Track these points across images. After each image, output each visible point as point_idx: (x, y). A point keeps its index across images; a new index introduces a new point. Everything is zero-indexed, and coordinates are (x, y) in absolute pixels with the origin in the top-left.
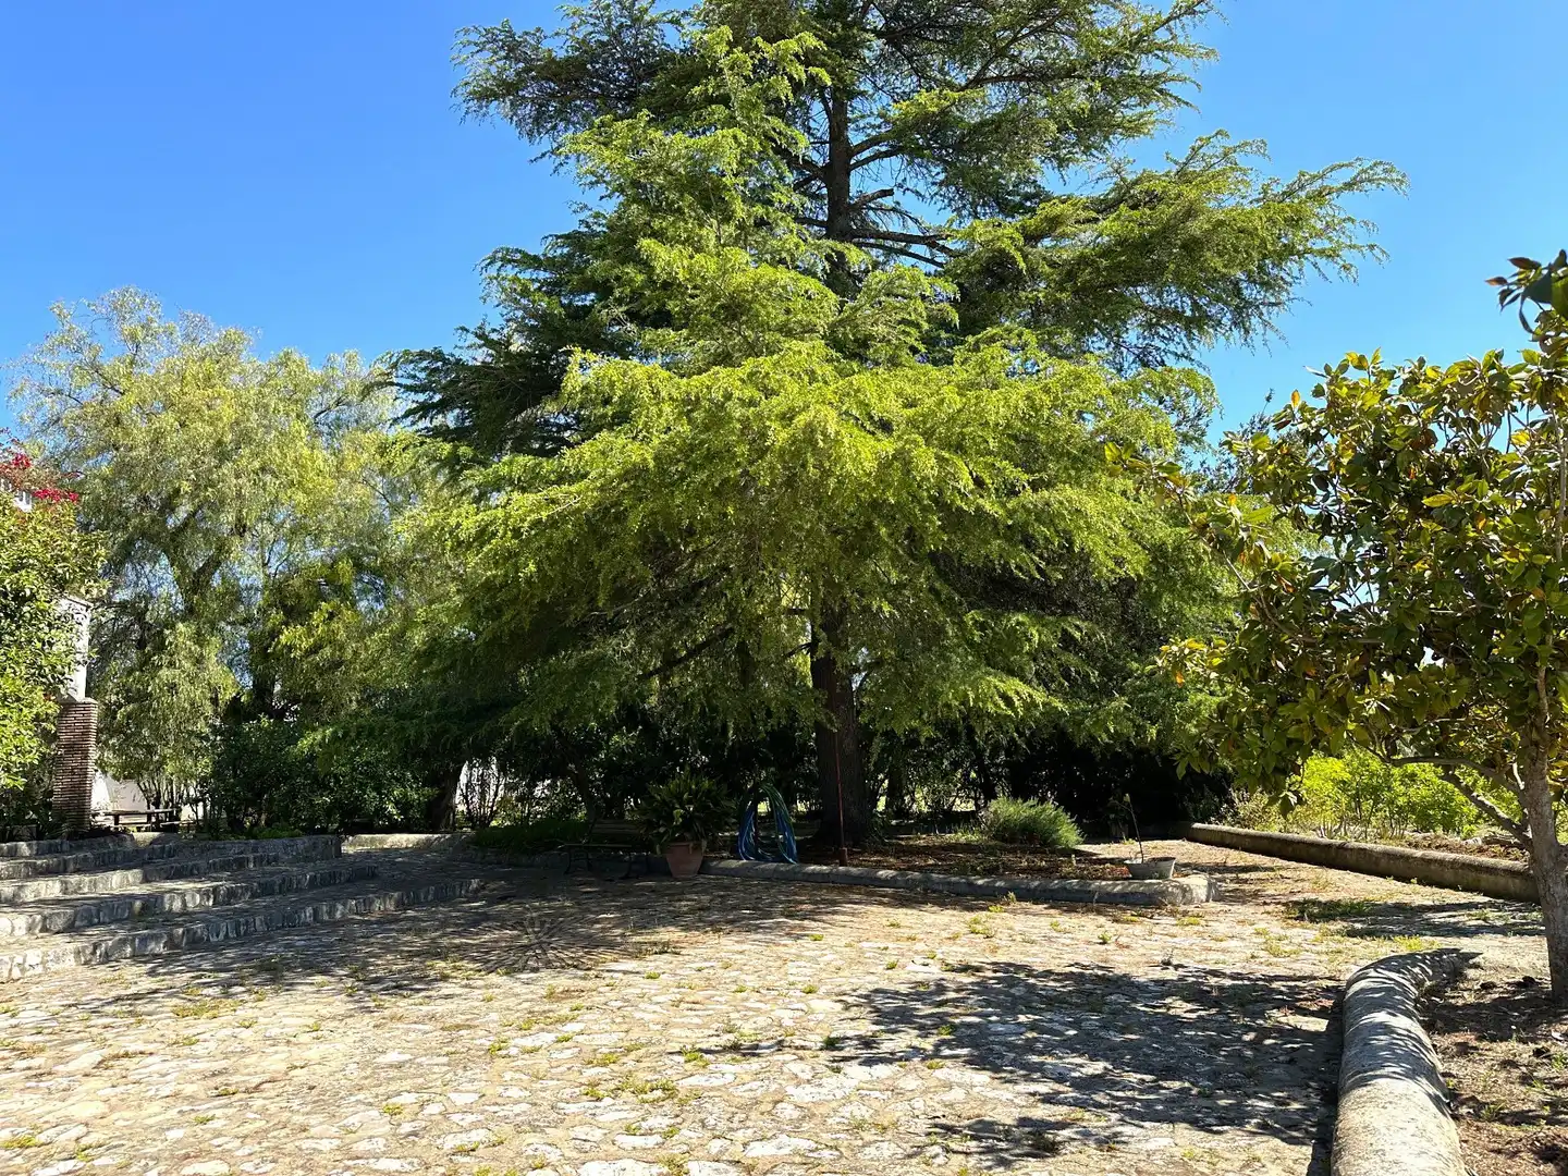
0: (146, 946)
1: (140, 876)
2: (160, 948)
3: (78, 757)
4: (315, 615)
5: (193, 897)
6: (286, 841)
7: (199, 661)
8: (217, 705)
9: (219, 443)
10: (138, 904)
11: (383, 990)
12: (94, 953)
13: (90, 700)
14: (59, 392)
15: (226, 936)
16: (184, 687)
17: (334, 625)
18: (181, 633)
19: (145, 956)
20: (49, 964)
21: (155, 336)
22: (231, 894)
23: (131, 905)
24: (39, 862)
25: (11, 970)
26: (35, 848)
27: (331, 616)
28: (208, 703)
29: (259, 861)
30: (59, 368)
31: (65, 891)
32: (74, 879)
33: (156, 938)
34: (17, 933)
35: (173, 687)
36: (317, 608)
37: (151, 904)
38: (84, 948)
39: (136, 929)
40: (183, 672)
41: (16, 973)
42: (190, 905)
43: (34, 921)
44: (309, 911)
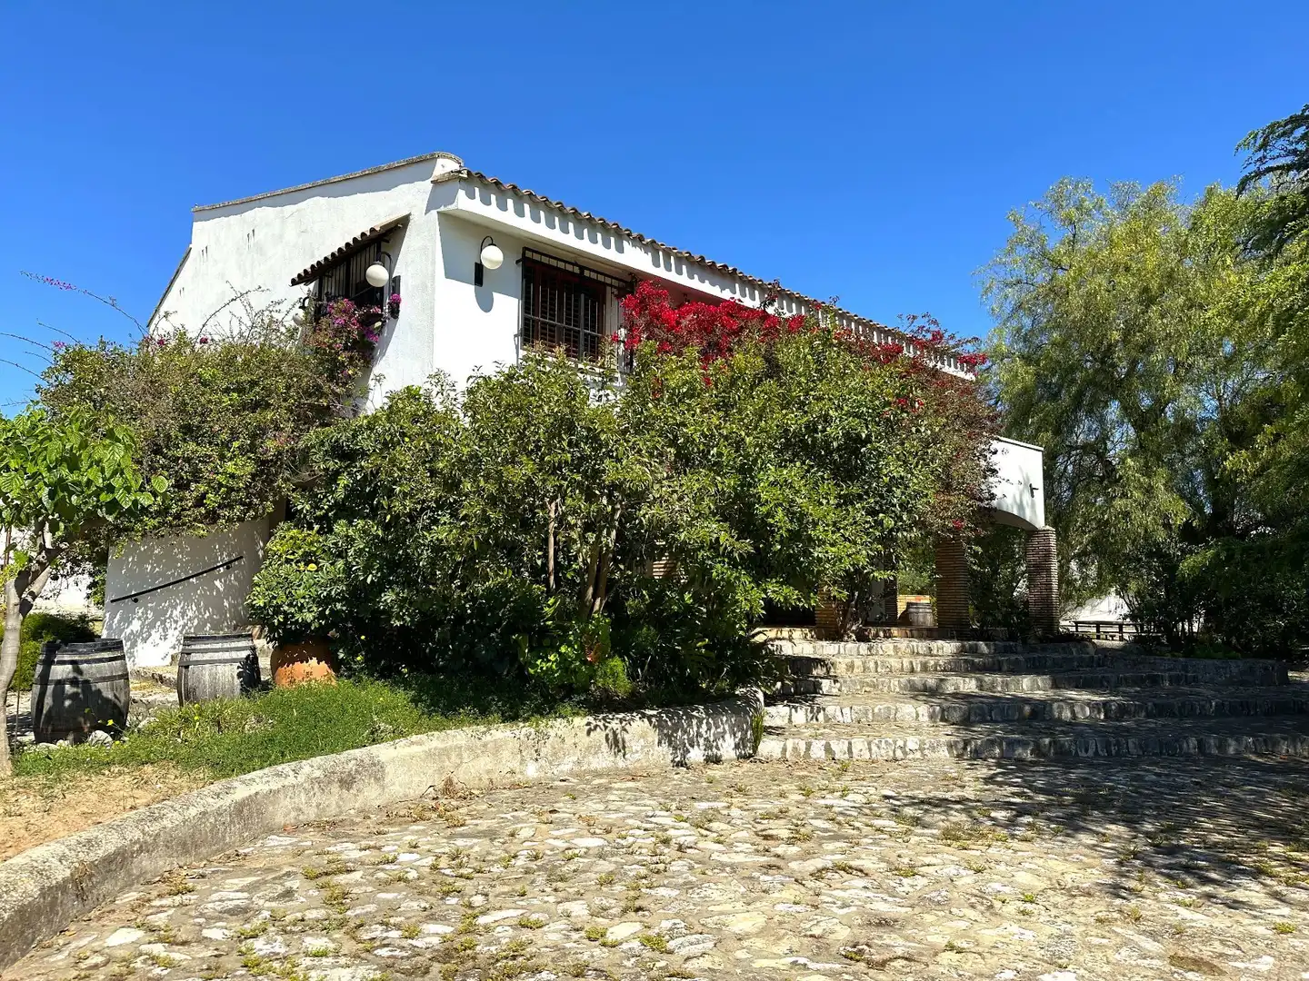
0: (1014, 751)
1: (1049, 682)
2: (1027, 755)
3: (1044, 575)
4: (1259, 438)
5: (1083, 709)
6: (1217, 663)
7: (1149, 491)
8: (1171, 529)
9: (1146, 290)
10: (1027, 708)
11: (1166, 867)
12: (965, 748)
13: (1048, 527)
14: (1019, 282)
15: (1096, 753)
16: (1137, 515)
17: (1280, 446)
18: (1130, 467)
19: (1010, 759)
20: (926, 752)
21: (1088, 212)
22: (1123, 710)
23: (1021, 710)
24: (977, 660)
25: (894, 752)
26: (992, 647)
27: (1277, 437)
28: (1161, 528)
29: (1175, 680)
30: (1018, 263)
31: (980, 687)
32: (988, 678)
33: (1024, 744)
34: (920, 718)
35: (1126, 515)
36: (1259, 430)
37: (1040, 710)
38: (956, 742)
39: (1013, 732)
40: (1135, 501)
41: (899, 754)
42: (1080, 716)
43: (934, 711)
44: (1193, 742)
